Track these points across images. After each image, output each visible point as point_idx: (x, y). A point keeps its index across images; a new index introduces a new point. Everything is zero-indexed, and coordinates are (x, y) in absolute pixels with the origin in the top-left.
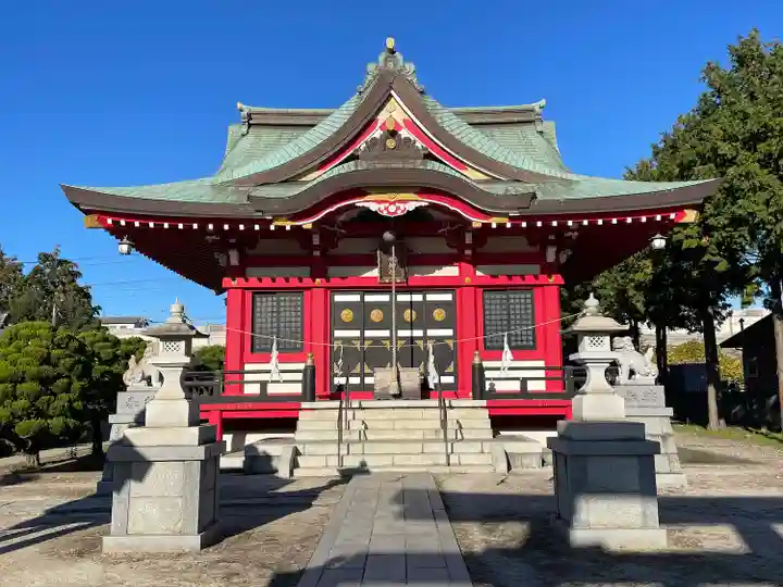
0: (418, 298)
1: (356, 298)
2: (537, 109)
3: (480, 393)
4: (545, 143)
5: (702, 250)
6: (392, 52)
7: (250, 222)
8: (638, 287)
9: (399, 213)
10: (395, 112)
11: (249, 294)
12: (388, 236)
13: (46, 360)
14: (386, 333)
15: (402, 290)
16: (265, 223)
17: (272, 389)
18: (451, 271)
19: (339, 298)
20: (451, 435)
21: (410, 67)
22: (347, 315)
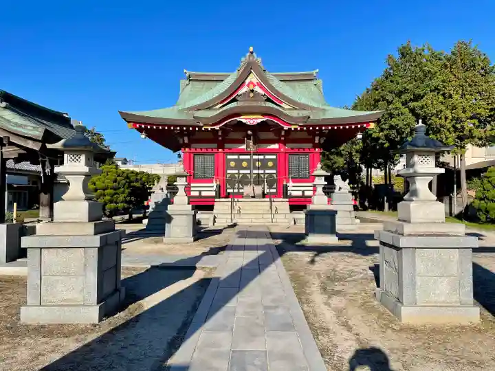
0: (261, 157)
1: (236, 157)
2: (315, 74)
3: (285, 195)
4: (318, 90)
5: (378, 138)
6: (252, 53)
7: (194, 127)
8: (357, 152)
9: (255, 123)
10: (253, 78)
11: (192, 155)
12: (249, 132)
13: (115, 181)
14: (249, 172)
15: (255, 154)
16: (200, 127)
17: (203, 194)
18: (276, 146)
19: (229, 157)
20: (273, 212)
21: (260, 60)
22: (232, 164)
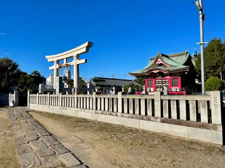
0: (165, 80)
1: (158, 81)
10: (159, 59)
12: (158, 74)
14: (161, 85)
16: (144, 75)
18: (168, 77)
19: (156, 81)
22: (157, 83)
